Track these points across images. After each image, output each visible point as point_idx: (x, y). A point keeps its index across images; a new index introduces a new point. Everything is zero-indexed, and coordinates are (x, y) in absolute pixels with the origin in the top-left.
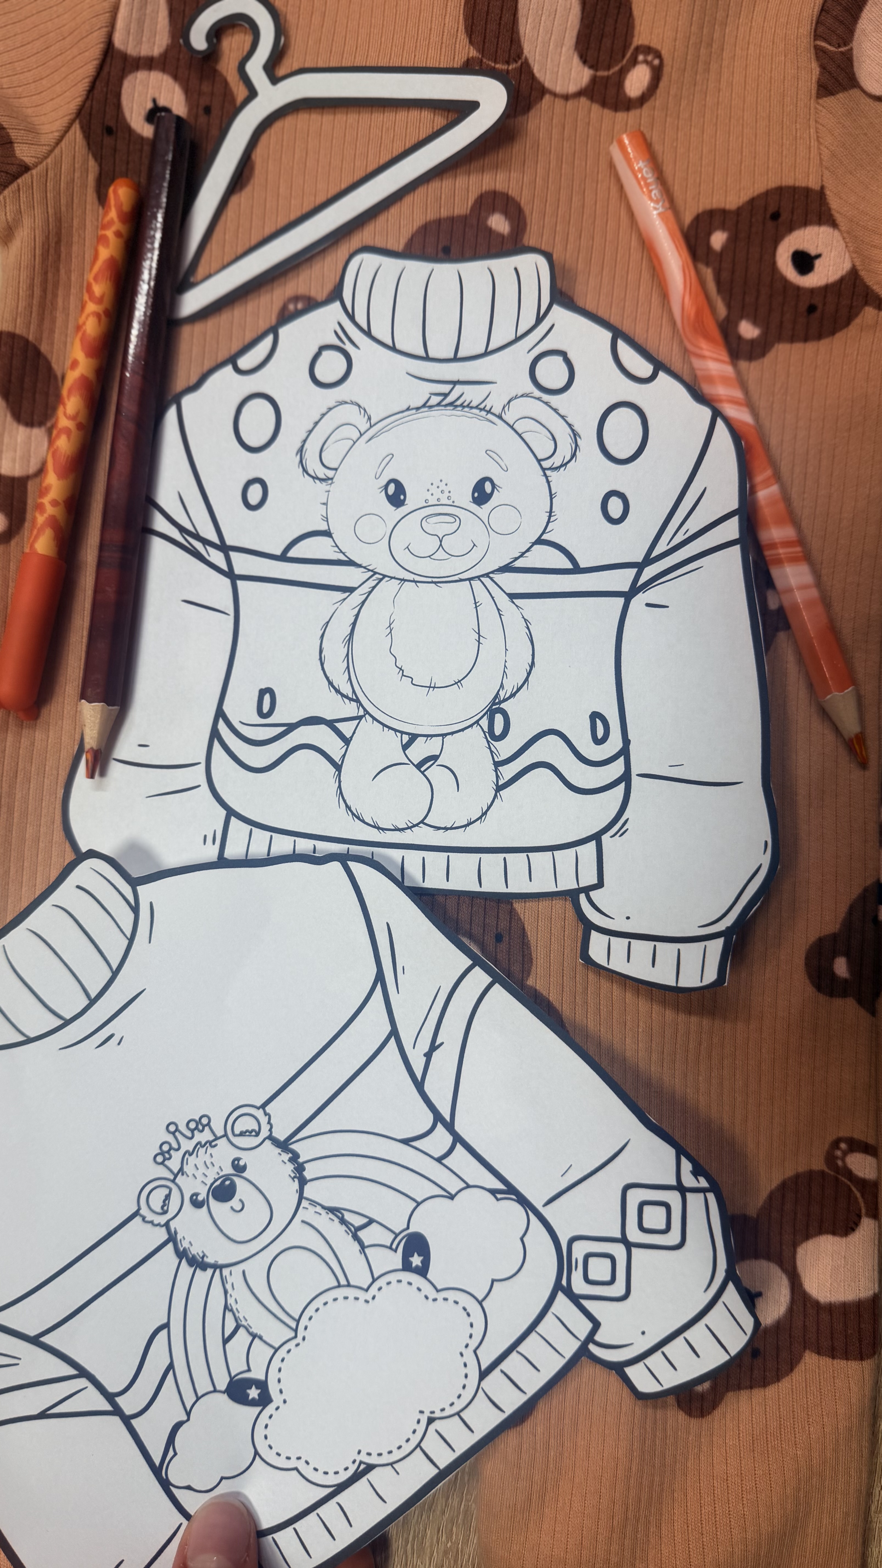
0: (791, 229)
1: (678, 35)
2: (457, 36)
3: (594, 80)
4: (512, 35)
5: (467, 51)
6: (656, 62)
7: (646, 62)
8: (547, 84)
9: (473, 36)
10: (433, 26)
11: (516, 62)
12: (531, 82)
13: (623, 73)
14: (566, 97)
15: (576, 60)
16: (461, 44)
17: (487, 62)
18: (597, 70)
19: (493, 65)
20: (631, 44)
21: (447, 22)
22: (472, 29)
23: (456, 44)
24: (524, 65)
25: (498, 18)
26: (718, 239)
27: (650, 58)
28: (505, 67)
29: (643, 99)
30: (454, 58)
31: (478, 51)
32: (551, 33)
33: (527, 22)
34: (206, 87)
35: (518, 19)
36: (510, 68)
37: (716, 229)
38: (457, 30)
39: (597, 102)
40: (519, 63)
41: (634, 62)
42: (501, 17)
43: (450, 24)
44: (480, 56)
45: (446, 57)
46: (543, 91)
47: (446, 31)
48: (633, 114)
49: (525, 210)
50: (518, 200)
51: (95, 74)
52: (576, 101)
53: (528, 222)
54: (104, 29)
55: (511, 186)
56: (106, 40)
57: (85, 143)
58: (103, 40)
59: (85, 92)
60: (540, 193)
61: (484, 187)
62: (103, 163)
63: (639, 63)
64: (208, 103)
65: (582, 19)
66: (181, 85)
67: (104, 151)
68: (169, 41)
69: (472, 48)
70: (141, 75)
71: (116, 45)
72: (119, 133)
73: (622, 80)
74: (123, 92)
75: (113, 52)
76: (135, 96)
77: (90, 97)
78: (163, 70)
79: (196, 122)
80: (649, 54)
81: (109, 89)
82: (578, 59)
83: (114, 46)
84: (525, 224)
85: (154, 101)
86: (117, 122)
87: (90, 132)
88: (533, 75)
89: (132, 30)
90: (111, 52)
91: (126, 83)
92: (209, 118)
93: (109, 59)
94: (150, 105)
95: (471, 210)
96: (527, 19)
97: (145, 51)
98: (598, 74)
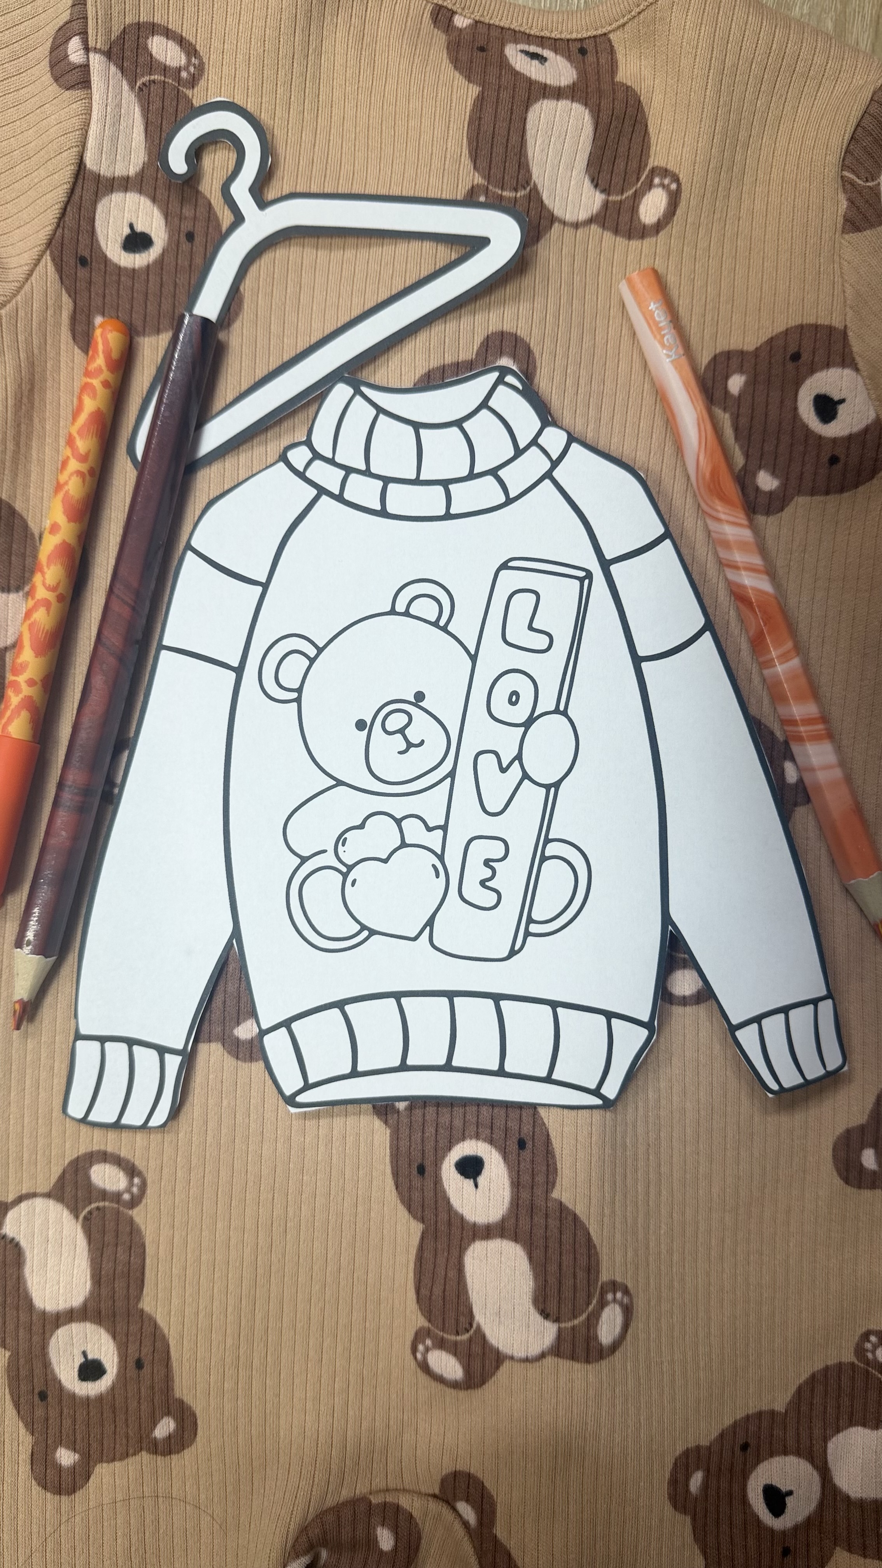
0: (812, 371)
1: (698, 158)
2: (460, 161)
3: (606, 205)
4: (520, 159)
5: (471, 178)
6: (674, 186)
7: (662, 185)
8: (558, 212)
9: (478, 161)
10: (434, 151)
11: (525, 188)
12: (540, 210)
13: (637, 197)
14: (576, 225)
15: (587, 182)
16: (465, 171)
17: (494, 190)
18: (609, 195)
19: (500, 192)
20: (646, 165)
21: (449, 146)
22: (476, 153)
23: (459, 170)
24: (533, 191)
25: (504, 141)
26: (736, 383)
27: (666, 181)
28: (512, 194)
29: (659, 227)
30: (457, 186)
31: (484, 177)
32: (561, 156)
33: (535, 144)
34: (188, 212)
35: (526, 141)
36: (519, 195)
37: (734, 372)
38: (461, 155)
39: (608, 229)
40: (528, 189)
41: (650, 186)
42: (508, 140)
43: (453, 148)
44: (486, 184)
45: (449, 185)
46: (552, 219)
47: (448, 156)
48: (648, 242)
49: (535, 351)
50: (528, 341)
51: (66, 199)
52: (587, 229)
53: (538, 364)
54: (75, 149)
55: (520, 325)
56: (77, 161)
57: (57, 277)
58: (73, 161)
59: (56, 220)
60: (550, 332)
61: (491, 328)
62: (78, 298)
63: (655, 186)
64: (190, 228)
65: (594, 140)
66: (160, 208)
67: (78, 284)
68: (146, 159)
69: (476, 174)
70: (116, 198)
71: (88, 166)
72: (93, 264)
73: (636, 205)
74: (97, 217)
75: (85, 173)
76: (111, 221)
77: (61, 225)
78: (140, 192)
79: (178, 250)
80: (666, 177)
81: (82, 215)
82: (590, 183)
83: (85, 167)
84: (535, 367)
85: (131, 226)
86: (91, 252)
87: (62, 265)
88: (542, 202)
89: (105, 149)
90: (82, 173)
91: (100, 208)
92: (192, 245)
93: (80, 182)
94: (127, 231)
95: (477, 354)
96: (536, 141)
97: (120, 170)
98: (610, 198)
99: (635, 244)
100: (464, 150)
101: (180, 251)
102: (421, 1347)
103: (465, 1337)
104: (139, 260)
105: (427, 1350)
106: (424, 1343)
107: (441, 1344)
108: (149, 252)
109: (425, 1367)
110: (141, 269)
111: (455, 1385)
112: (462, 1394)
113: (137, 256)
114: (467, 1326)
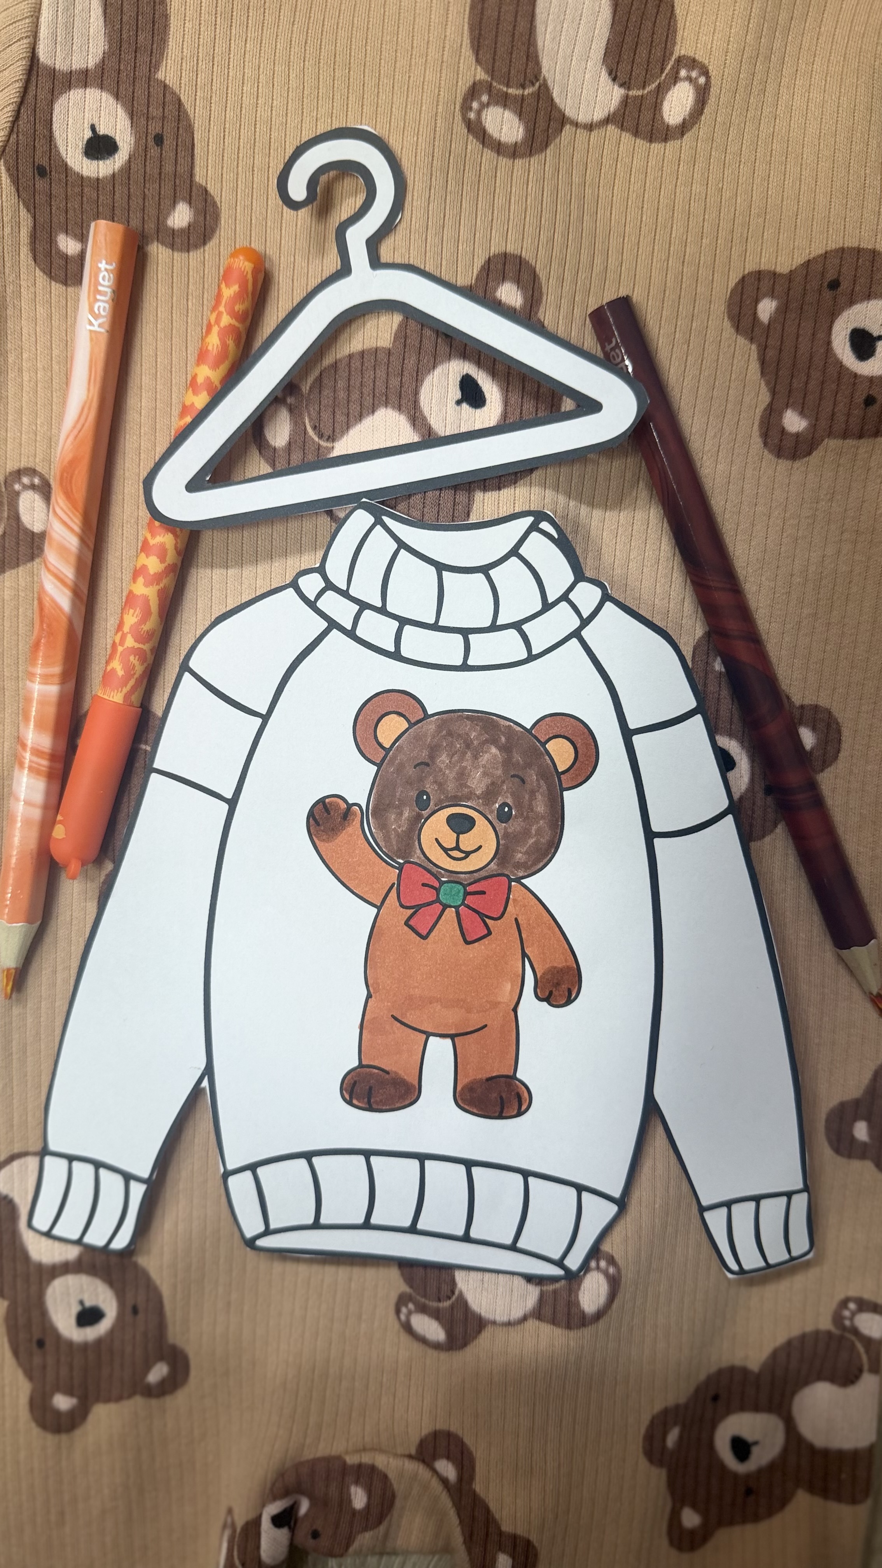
0: (850, 303)
1: (731, 46)
2: (461, 51)
3: (625, 101)
4: (528, 49)
5: (473, 73)
6: (702, 80)
7: (689, 79)
8: (569, 112)
9: (481, 52)
11: (533, 84)
12: (549, 109)
13: (661, 92)
14: (590, 127)
15: (604, 75)
16: (466, 64)
17: (498, 86)
18: (629, 89)
19: (505, 89)
20: (672, 54)
22: (479, 42)
23: (459, 63)
24: (542, 88)
25: (510, 28)
26: (766, 309)
27: (694, 74)
28: (519, 92)
29: (684, 128)
31: (487, 72)
32: (575, 46)
34: (156, 113)
35: (535, 27)
36: (526, 92)
37: (765, 296)
38: (462, 45)
39: (627, 130)
40: (537, 84)
41: (675, 79)
42: (515, 26)
43: (453, 34)
44: (489, 79)
46: (563, 120)
49: (541, 276)
50: (533, 264)
51: (19, 100)
52: (602, 131)
53: (544, 290)
54: (25, 41)
55: (525, 246)
56: (28, 54)
57: (13, 189)
58: (24, 55)
59: (9, 124)
60: (558, 254)
61: (493, 249)
62: (37, 213)
63: (681, 80)
64: (158, 130)
65: (612, 25)
66: (124, 105)
67: (37, 197)
68: (106, 47)
69: (479, 68)
70: (75, 95)
71: (41, 60)
72: (53, 173)
73: (659, 101)
74: (54, 119)
75: (38, 68)
76: (70, 123)
77: (15, 130)
78: (101, 87)
79: (146, 155)
80: (693, 69)
81: (37, 117)
82: (607, 75)
83: (38, 60)
84: (541, 293)
85: (93, 128)
86: (50, 160)
87: (18, 175)
88: (552, 100)
89: (59, 39)
90: (35, 69)
91: (57, 108)
92: (161, 150)
93: (34, 79)
94: (88, 134)
95: (477, 279)
96: (546, 27)
97: (78, 63)
98: (631, 93)
99: (656, 147)
100: (465, 39)
101: (148, 157)
102: (404, 1310)
103: (447, 1304)
104: (103, 168)
105: (410, 1313)
106: (406, 1306)
107: (423, 1309)
108: (114, 158)
109: (408, 1328)
110: (105, 178)
111: (437, 1346)
112: (443, 1356)
113: (101, 162)
114: (449, 1294)
